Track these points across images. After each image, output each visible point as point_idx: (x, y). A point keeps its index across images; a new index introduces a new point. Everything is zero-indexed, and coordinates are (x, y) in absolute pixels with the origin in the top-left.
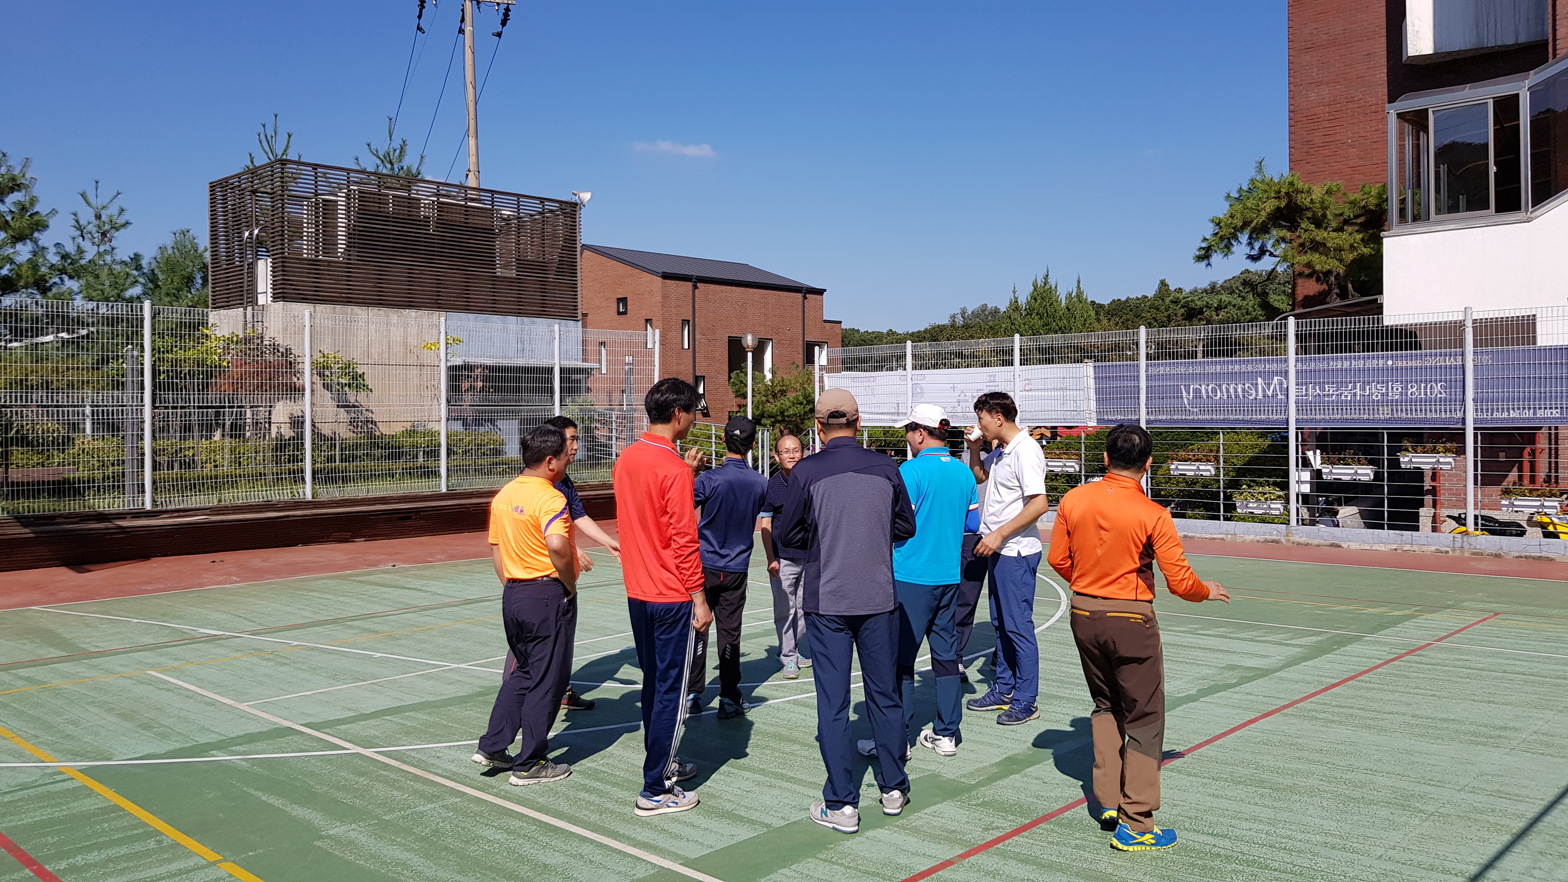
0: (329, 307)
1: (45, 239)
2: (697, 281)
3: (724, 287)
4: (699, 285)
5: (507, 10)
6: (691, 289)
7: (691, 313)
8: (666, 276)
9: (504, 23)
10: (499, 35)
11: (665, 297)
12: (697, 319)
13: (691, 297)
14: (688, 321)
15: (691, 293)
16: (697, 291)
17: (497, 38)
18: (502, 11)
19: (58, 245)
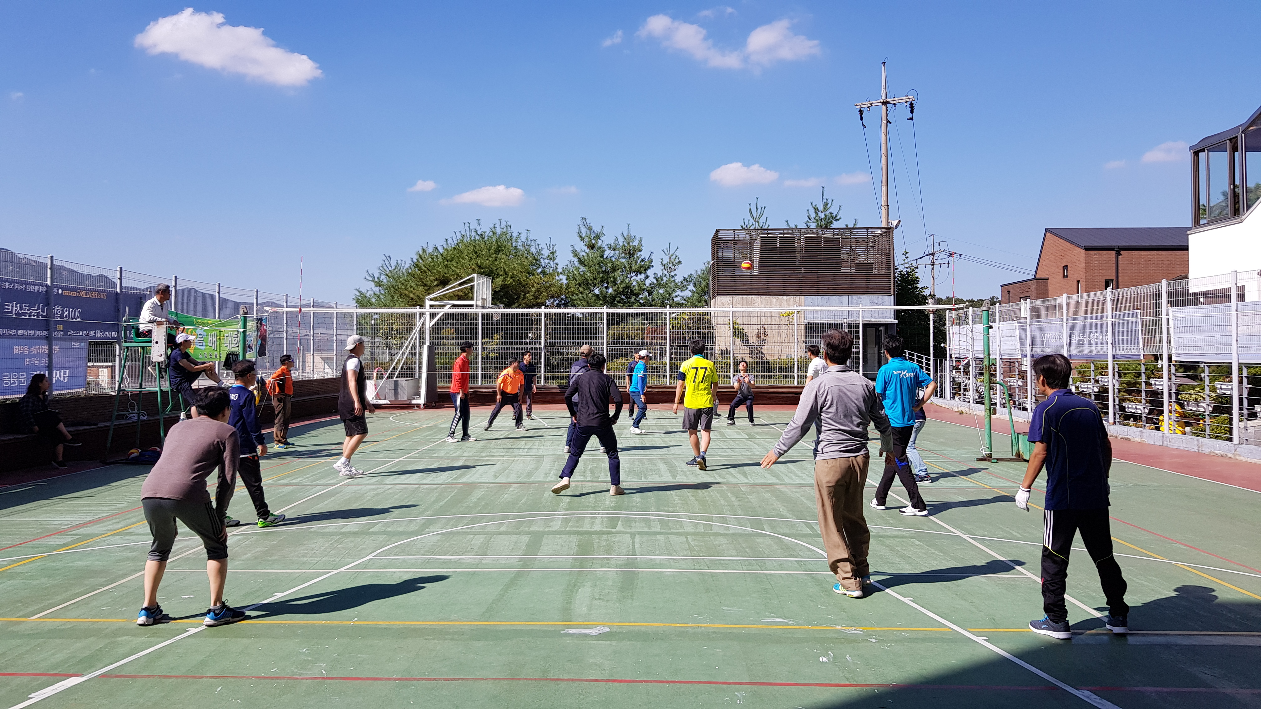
0: (740, 298)
1: (650, 272)
2: (1119, 250)
3: (1149, 252)
4: (1122, 252)
5: (911, 104)
6: (1114, 256)
7: (1114, 274)
8: (1087, 249)
9: (912, 112)
10: (912, 119)
11: (1088, 264)
12: (1120, 279)
13: (1114, 262)
14: (1112, 280)
15: (1114, 259)
16: (1120, 257)
17: (911, 121)
18: (909, 106)
19: (655, 274)
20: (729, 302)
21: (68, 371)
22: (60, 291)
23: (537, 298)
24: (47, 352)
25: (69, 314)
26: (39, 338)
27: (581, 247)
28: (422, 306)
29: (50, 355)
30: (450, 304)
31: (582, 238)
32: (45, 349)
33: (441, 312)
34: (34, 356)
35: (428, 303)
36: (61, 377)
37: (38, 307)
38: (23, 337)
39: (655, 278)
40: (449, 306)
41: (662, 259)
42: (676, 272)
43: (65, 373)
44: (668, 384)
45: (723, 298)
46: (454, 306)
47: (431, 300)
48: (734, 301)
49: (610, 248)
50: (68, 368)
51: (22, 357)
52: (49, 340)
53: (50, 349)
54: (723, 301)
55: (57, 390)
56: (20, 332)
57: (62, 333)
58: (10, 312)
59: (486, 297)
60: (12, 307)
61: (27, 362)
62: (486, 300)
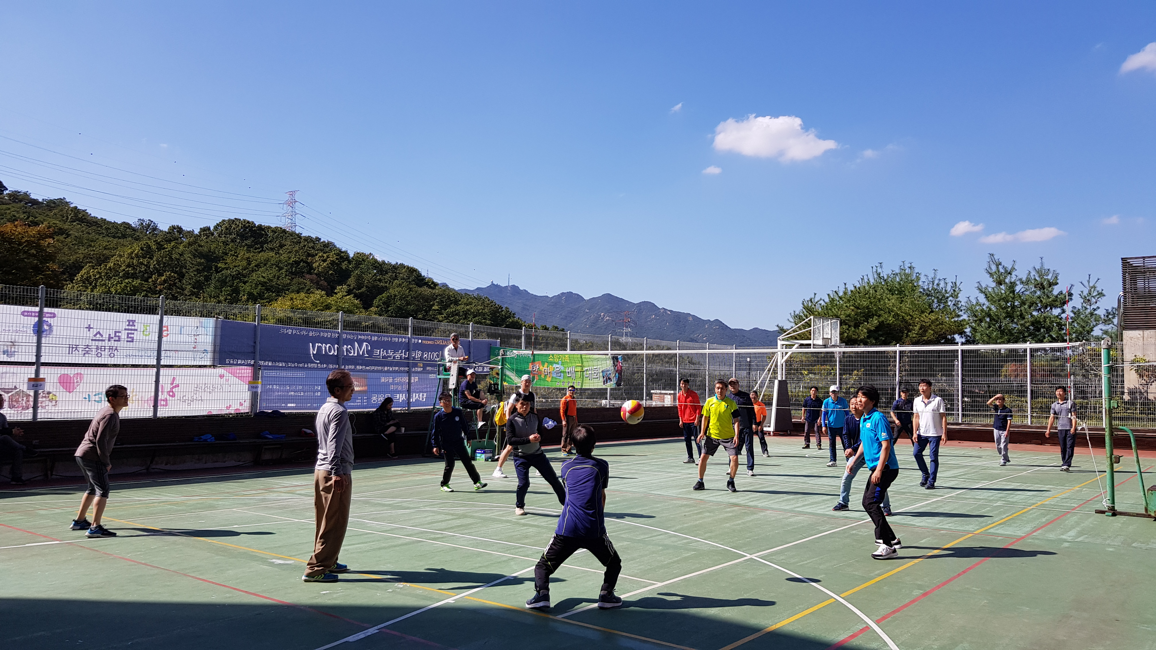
1: (1067, 306)
19: (1074, 307)
20: (1139, 336)
21: (425, 394)
22: (420, 341)
23: (922, 335)
24: (407, 381)
25: (428, 356)
26: (404, 372)
27: (990, 283)
28: (775, 345)
29: (409, 383)
30: (797, 343)
31: (991, 275)
32: (406, 379)
33: (790, 351)
34: (397, 384)
35: (780, 343)
36: (419, 398)
37: (402, 353)
38: (388, 372)
39: (1072, 311)
40: (796, 346)
41: (1082, 292)
42: (1097, 305)
43: (423, 395)
44: (1029, 424)
45: (1130, 332)
46: (802, 346)
47: (783, 340)
48: (1146, 335)
49: (1022, 283)
50: (426, 392)
51: (388, 385)
52: (409, 373)
53: (410, 380)
54: (1131, 336)
55: (414, 407)
56: (386, 369)
57: (422, 369)
58: (378, 356)
59: (829, 337)
60: (380, 352)
61: (392, 387)
62: (831, 339)
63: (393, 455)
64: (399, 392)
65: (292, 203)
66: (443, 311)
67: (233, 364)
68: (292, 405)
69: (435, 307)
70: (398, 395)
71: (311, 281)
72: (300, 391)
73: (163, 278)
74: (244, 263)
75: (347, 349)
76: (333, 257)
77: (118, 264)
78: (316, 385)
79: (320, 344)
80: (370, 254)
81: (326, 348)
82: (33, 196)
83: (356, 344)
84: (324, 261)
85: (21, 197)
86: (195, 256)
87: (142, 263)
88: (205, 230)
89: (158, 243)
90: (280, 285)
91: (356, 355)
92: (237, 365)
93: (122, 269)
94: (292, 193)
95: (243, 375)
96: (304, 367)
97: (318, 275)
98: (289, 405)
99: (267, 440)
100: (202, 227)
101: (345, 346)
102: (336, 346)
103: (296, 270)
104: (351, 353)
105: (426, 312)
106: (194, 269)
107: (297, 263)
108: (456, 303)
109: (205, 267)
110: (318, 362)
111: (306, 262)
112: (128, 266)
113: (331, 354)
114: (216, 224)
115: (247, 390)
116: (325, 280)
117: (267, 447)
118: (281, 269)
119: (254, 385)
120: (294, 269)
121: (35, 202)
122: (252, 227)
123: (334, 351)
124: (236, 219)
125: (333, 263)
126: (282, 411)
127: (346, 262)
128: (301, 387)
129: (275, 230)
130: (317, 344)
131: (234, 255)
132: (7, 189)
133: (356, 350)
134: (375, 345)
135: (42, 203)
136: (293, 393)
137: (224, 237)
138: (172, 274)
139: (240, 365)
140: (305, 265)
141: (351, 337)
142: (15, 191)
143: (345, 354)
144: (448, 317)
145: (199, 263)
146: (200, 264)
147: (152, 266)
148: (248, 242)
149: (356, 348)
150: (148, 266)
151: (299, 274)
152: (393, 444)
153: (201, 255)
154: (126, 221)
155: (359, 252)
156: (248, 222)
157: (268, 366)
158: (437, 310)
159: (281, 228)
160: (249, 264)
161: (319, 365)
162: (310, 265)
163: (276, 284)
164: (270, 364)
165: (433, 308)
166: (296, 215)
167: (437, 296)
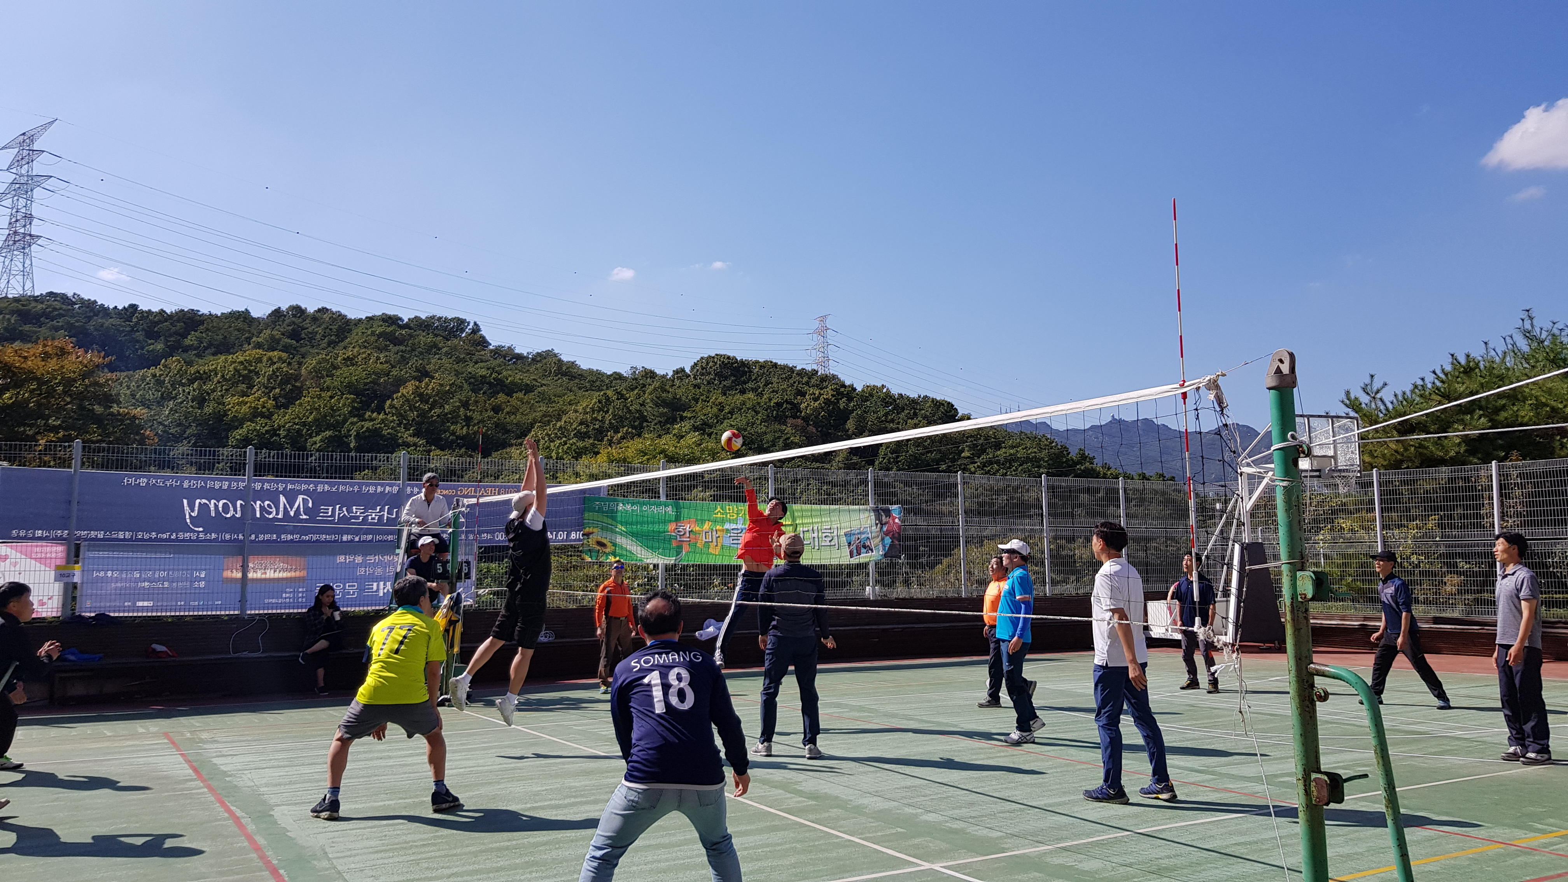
37: (381, 510)
56: (348, 537)
58: (329, 517)
59: (1331, 453)
60: (333, 511)
61: (361, 571)
62: (1335, 457)
63: (322, 690)
64: (378, 579)
65: (823, 331)
66: (976, 458)
67: (25, 538)
68: (146, 604)
69: (966, 454)
70: (375, 584)
71: (795, 427)
72: (164, 580)
73: (619, 435)
74: (715, 409)
75: (262, 508)
76: (828, 393)
77: (570, 422)
78: (196, 570)
79: (204, 501)
80: (883, 385)
81: (216, 506)
82: (517, 351)
83: (282, 499)
84: (816, 400)
85: (504, 352)
86: (657, 405)
87: (596, 419)
88: (680, 373)
89: (619, 393)
90: (753, 435)
91: (280, 516)
92: (34, 538)
93: (573, 427)
94: (823, 319)
95: (48, 555)
96: (169, 540)
97: (806, 419)
98: (140, 604)
99: (67, 663)
100: (675, 369)
101: (258, 503)
102: (239, 503)
103: (777, 414)
104: (271, 513)
105: (954, 460)
106: (656, 421)
107: (779, 405)
108: (998, 446)
109: (668, 419)
110: (201, 529)
111: (791, 403)
112: (581, 423)
113: (228, 516)
114: (693, 364)
115: (52, 580)
116: (816, 425)
117: (63, 675)
118: (757, 413)
119: (66, 572)
120: (775, 412)
121: (519, 357)
122: (732, 363)
123: (235, 510)
124: (717, 355)
125: (827, 402)
126: (112, 614)
127: (844, 399)
128: (163, 574)
129: (763, 366)
130: (198, 501)
131: (705, 401)
132: (491, 345)
133: (281, 509)
134: (320, 499)
135: (527, 358)
136: (146, 584)
137: (700, 378)
138: (630, 430)
139: (40, 539)
140: (789, 406)
141: (273, 487)
142: (499, 346)
143: (258, 515)
144: (984, 466)
145: (660, 414)
146: (662, 415)
147: (607, 422)
148: (726, 383)
149: (282, 506)
150: (602, 421)
151: (781, 419)
152: (321, 672)
153: (665, 403)
154: (618, 371)
155: (868, 384)
156: (729, 358)
157: (96, 539)
158: (969, 457)
159: (771, 362)
160: (721, 410)
161: (201, 535)
162: (796, 407)
163: (749, 434)
164: (101, 535)
165: (963, 455)
166: (829, 346)
167: (967, 438)
